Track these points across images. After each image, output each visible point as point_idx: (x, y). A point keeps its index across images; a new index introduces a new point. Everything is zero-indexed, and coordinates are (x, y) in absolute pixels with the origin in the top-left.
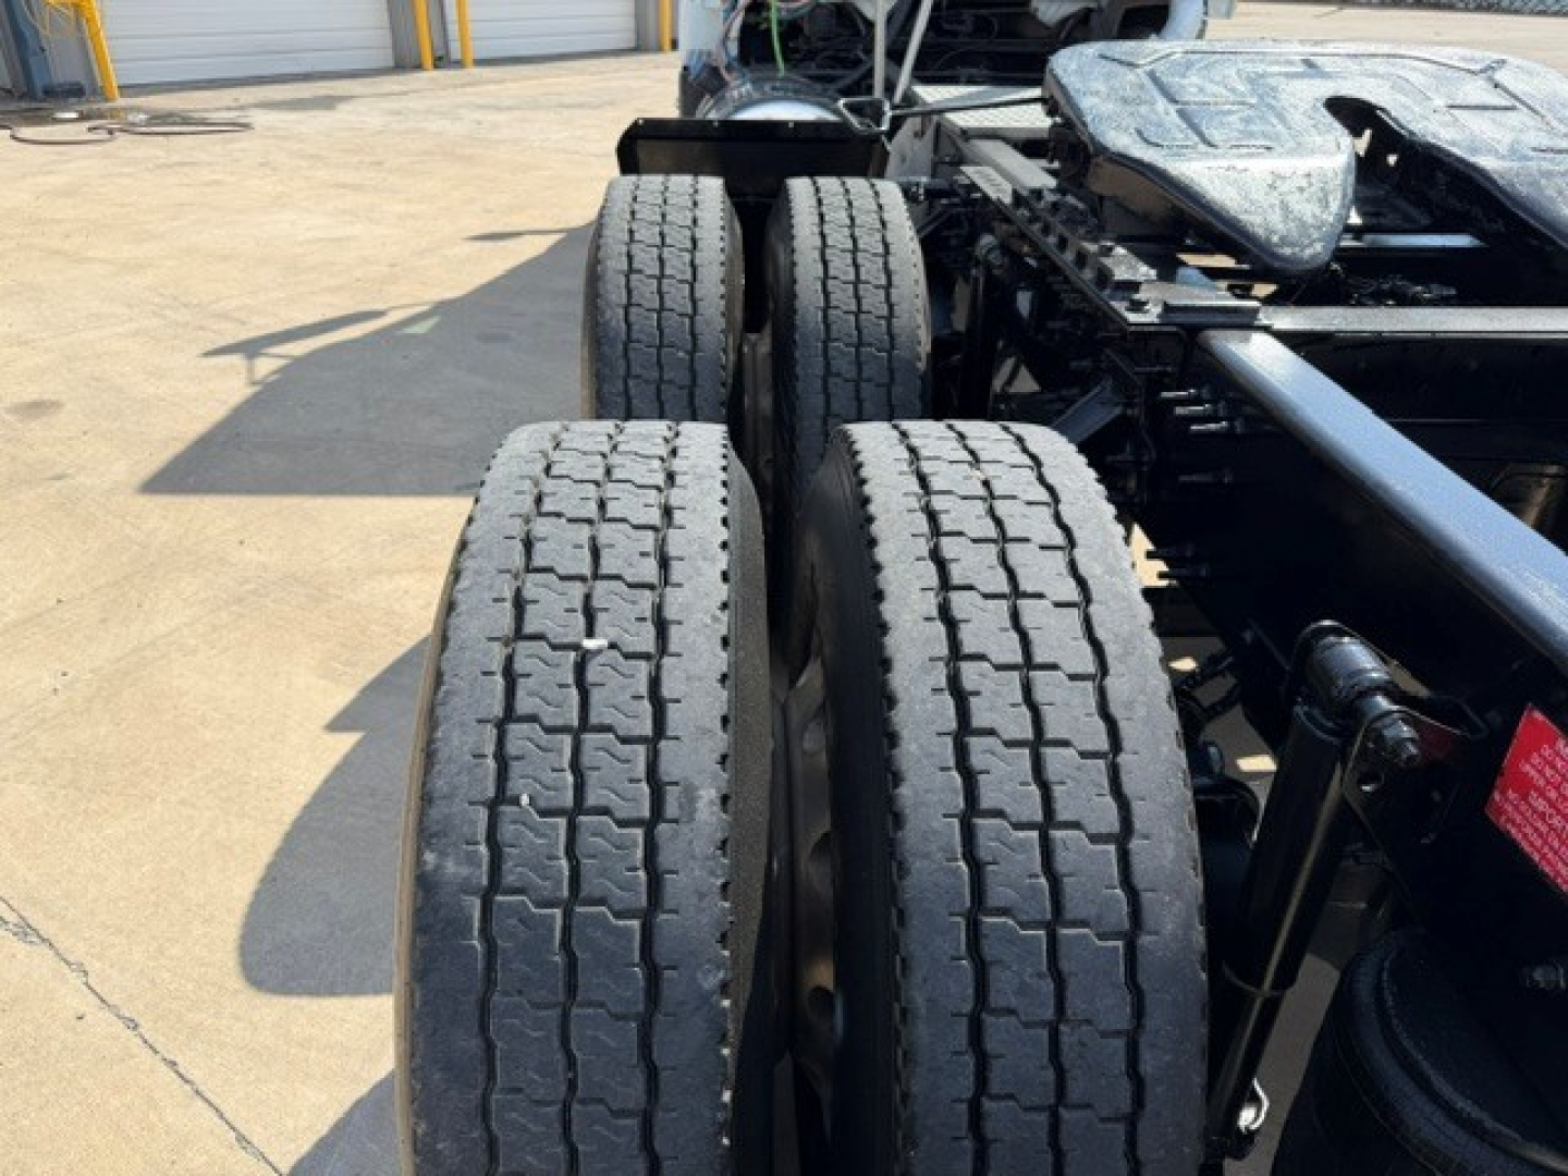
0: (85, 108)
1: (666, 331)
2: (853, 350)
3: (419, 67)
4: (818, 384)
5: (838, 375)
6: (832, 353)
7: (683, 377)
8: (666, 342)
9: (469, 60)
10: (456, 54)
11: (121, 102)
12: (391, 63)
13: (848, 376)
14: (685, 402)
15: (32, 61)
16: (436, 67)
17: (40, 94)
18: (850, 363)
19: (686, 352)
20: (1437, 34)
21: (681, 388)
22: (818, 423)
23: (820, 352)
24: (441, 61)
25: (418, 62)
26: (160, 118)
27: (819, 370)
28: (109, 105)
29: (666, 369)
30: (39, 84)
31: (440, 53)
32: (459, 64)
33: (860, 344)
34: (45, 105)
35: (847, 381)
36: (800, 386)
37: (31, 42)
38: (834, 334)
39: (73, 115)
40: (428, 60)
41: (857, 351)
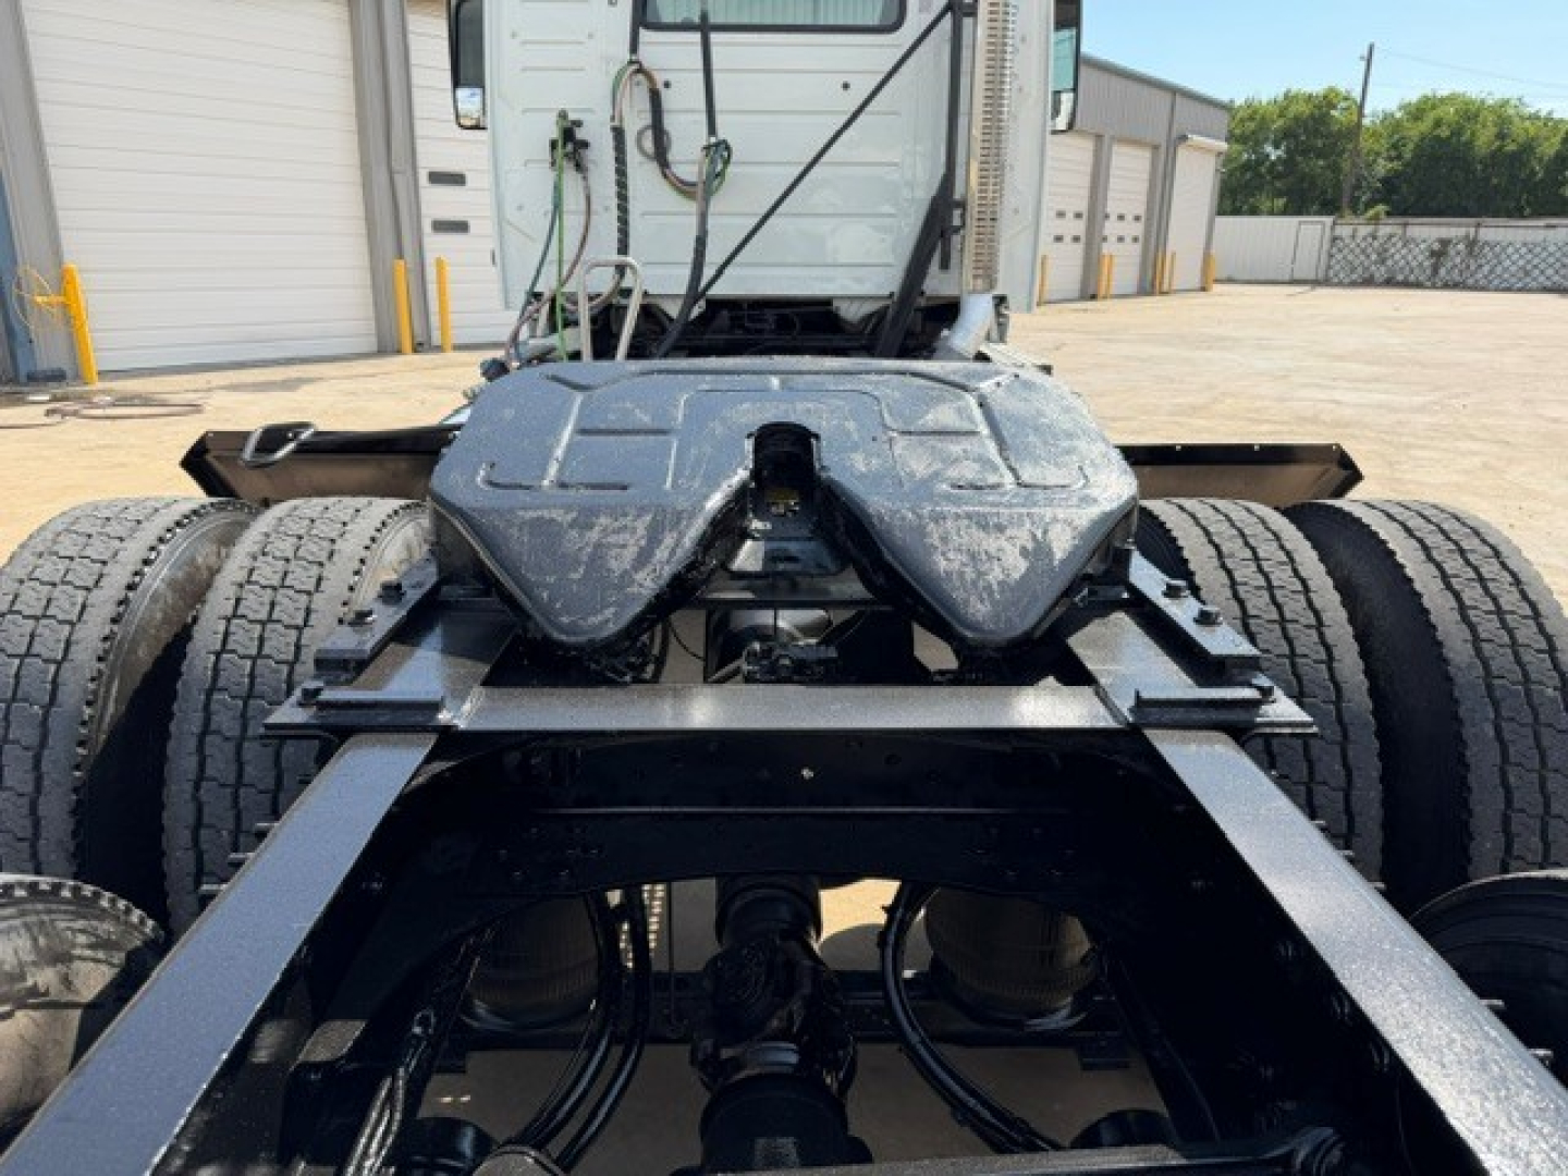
0: (59, 392)
1: (23, 681)
2: (240, 703)
3: (399, 352)
4: (192, 744)
5: (218, 732)
6: (214, 707)
7: (30, 736)
8: (20, 694)
9: (448, 346)
10: (436, 339)
11: (99, 385)
12: (375, 348)
13: (228, 734)
14: (29, 765)
15: (19, 352)
16: (415, 351)
17: (23, 378)
18: (234, 718)
19: (42, 707)
20: (1397, 310)
21: (26, 749)
22: (188, 787)
23: (200, 706)
24: (418, 348)
25: (396, 347)
26: (125, 400)
27: (196, 728)
28: (87, 388)
29: (13, 726)
30: (23, 372)
31: (419, 339)
32: (439, 349)
33: (250, 695)
34: (26, 389)
35: (227, 739)
36: (171, 746)
37: (21, 337)
38: (221, 683)
39: (47, 398)
40: (407, 344)
41: (245, 705)
